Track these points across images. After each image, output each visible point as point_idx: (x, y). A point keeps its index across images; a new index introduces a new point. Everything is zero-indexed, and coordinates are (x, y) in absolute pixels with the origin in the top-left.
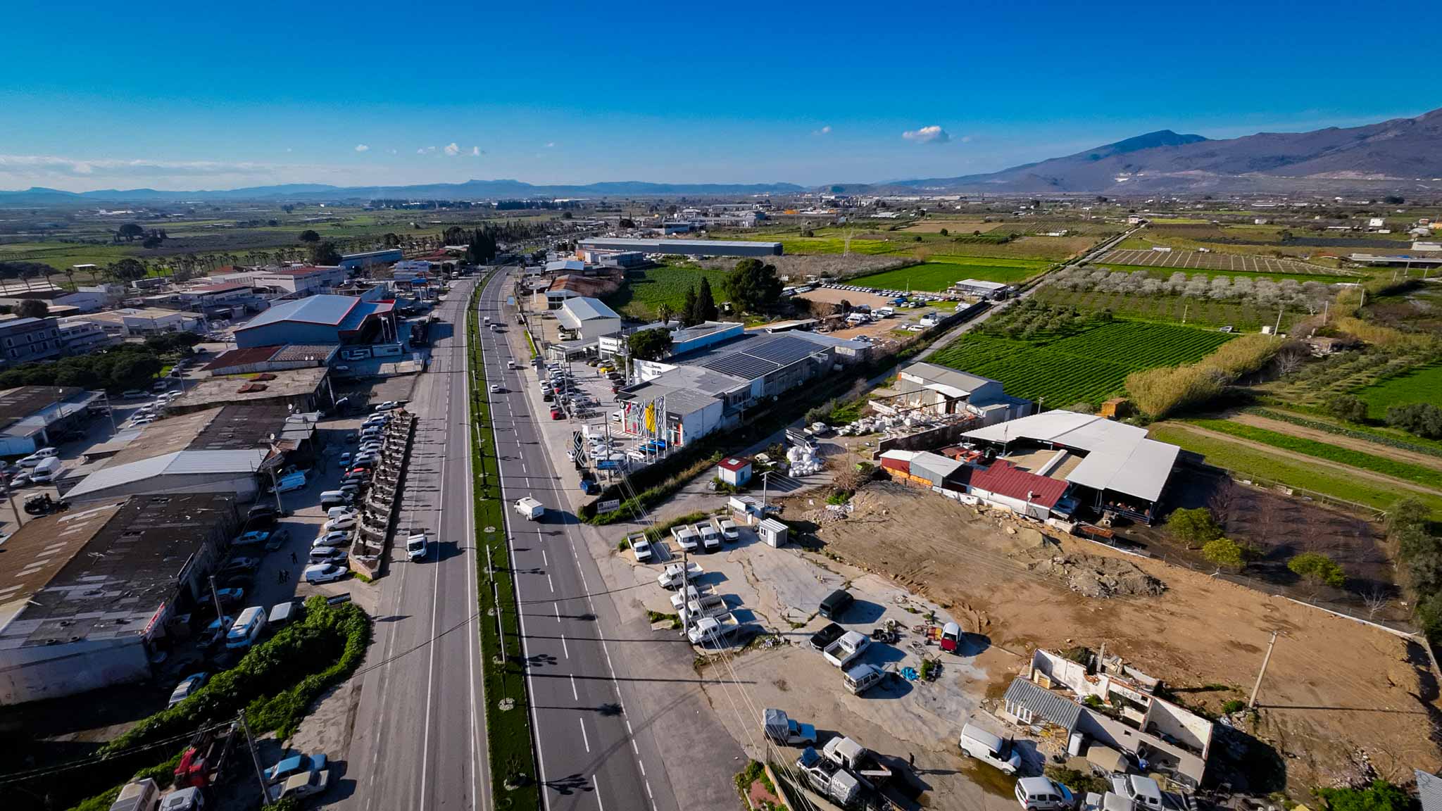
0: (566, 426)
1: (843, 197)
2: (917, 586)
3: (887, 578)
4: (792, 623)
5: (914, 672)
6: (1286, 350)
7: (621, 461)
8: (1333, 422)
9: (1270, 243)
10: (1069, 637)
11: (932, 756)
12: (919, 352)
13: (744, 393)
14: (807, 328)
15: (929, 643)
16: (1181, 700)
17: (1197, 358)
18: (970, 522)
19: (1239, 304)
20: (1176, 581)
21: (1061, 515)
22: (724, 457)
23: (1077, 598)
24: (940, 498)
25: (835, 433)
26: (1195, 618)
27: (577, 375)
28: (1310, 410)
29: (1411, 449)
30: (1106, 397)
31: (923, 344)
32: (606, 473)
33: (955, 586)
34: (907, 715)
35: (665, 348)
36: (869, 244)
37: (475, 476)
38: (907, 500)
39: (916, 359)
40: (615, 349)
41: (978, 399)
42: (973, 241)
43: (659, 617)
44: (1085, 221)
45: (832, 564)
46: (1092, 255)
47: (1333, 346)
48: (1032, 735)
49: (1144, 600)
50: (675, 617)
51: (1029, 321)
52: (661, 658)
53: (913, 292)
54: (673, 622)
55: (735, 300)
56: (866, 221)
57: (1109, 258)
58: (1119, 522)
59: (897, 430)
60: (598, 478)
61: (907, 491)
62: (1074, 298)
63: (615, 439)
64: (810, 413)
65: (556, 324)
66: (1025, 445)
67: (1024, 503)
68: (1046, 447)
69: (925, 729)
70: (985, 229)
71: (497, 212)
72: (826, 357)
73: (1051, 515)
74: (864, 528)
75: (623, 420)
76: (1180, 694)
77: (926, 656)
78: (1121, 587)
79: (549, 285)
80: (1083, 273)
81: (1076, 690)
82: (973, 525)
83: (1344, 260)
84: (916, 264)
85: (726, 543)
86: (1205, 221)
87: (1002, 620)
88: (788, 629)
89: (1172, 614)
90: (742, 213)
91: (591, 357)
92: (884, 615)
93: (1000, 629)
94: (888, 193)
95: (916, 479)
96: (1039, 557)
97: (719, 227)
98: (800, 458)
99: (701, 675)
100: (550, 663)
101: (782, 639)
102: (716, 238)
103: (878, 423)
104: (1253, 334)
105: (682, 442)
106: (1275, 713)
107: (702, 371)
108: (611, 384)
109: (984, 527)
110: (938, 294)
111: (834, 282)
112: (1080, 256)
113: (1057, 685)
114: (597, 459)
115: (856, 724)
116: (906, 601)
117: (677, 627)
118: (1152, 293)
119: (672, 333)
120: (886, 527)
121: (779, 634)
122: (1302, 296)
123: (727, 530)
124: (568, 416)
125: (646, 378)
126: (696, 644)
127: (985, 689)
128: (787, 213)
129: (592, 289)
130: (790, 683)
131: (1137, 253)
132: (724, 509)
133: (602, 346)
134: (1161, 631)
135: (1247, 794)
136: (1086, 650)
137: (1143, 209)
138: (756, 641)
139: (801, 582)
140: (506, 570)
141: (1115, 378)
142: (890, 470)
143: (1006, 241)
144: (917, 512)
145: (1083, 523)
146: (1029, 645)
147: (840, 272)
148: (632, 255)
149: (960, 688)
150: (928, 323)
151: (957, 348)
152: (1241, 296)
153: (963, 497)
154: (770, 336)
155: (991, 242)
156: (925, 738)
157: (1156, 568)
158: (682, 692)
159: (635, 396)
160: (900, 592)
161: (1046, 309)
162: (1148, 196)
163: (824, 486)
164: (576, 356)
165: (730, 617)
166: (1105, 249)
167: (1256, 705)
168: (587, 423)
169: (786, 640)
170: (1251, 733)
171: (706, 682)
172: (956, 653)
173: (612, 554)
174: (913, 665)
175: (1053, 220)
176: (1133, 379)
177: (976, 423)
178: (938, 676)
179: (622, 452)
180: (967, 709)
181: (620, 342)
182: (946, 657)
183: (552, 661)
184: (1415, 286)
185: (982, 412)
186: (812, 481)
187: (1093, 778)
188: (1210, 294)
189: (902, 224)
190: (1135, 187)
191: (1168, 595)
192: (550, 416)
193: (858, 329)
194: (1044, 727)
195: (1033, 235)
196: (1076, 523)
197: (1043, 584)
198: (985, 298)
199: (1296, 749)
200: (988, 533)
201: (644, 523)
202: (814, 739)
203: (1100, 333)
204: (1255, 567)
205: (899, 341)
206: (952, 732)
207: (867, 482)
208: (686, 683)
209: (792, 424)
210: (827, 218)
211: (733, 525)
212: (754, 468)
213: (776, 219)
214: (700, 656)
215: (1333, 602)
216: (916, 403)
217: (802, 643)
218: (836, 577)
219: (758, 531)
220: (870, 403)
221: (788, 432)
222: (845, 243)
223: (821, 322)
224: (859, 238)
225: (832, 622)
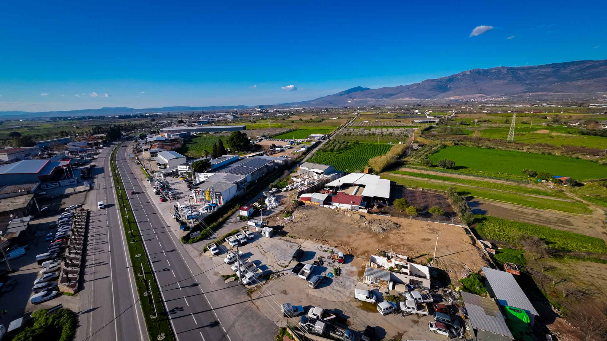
0: (169, 204)
1: (264, 110)
2: (324, 242)
3: (313, 241)
4: (283, 266)
5: (332, 274)
6: (408, 148)
7: (197, 215)
9: (394, 118)
11: (346, 305)
12: (303, 159)
13: (244, 180)
14: (262, 155)
15: (334, 262)
16: (416, 262)
18: (335, 215)
19: (391, 136)
21: (363, 207)
22: (241, 206)
24: (324, 209)
25: (281, 191)
26: (411, 234)
27: (170, 182)
29: (445, 172)
30: (364, 167)
31: (303, 156)
32: (191, 221)
33: (337, 239)
36: (276, 125)
38: (313, 211)
39: (302, 162)
40: (186, 170)
41: (327, 172)
42: (311, 122)
43: (228, 277)
45: (292, 240)
46: (347, 124)
47: (418, 145)
48: (376, 286)
50: (235, 275)
51: (335, 146)
52: (232, 294)
53: (296, 139)
54: (234, 278)
55: (232, 147)
56: (274, 117)
57: (353, 125)
58: (380, 207)
59: (303, 187)
60: (188, 223)
61: (312, 208)
62: (346, 138)
63: (193, 206)
64: (271, 185)
65: (156, 163)
66: (346, 186)
67: (350, 205)
68: (352, 185)
70: (314, 118)
71: (119, 120)
72: (272, 164)
73: (360, 208)
74: (301, 224)
76: (414, 260)
77: (335, 267)
80: (346, 130)
81: (385, 266)
82: (337, 216)
84: (294, 130)
85: (249, 240)
88: (282, 269)
89: (404, 234)
90: (227, 116)
91: (175, 174)
92: (316, 255)
94: (278, 107)
95: (313, 203)
96: (360, 223)
97: (219, 122)
98: (270, 202)
99: (251, 297)
100: (180, 310)
101: (281, 274)
102: (219, 125)
103: (295, 185)
104: (397, 144)
105: (222, 203)
106: (441, 259)
107: (226, 174)
108: (186, 184)
109: (341, 216)
110: (304, 139)
111: (267, 138)
112: (344, 125)
113: (379, 266)
114: (186, 215)
115: (317, 300)
116: (322, 248)
117: (237, 279)
118: (368, 134)
119: (210, 161)
120: (308, 222)
121: (279, 272)
123: (249, 235)
124: (169, 199)
125: (202, 180)
126: (246, 285)
127: (357, 274)
128: (245, 115)
129: (170, 147)
130: (288, 291)
132: (246, 226)
133: (179, 169)
134: (403, 240)
135: (442, 288)
136: (384, 251)
138: (271, 277)
139: (282, 249)
142: (304, 201)
143: (320, 121)
144: (317, 215)
145: (370, 209)
147: (269, 134)
148: (185, 133)
150: (303, 149)
151: (314, 157)
153: (331, 207)
154: (248, 159)
155: (316, 122)
157: (395, 219)
158: (245, 307)
159: (199, 187)
160: (319, 245)
161: (339, 142)
163: (281, 211)
164: (168, 175)
165: (258, 270)
166: (350, 122)
167: (436, 258)
168: (178, 201)
169: (282, 274)
170: (437, 267)
171: (254, 300)
173: (201, 254)
175: (333, 114)
176: (371, 161)
177: (328, 181)
178: (340, 273)
179: (197, 211)
180: (353, 283)
181: (188, 167)
182: (341, 266)
185: (329, 177)
186: (277, 210)
187: (399, 296)
189: (286, 117)
191: (401, 228)
192: (160, 201)
193: (280, 153)
194: (379, 282)
195: (328, 119)
196: (368, 209)
197: (364, 232)
198: (319, 140)
199: (450, 269)
200: (342, 218)
201: (213, 238)
202: (303, 311)
204: (420, 214)
205: (295, 156)
206: (351, 293)
207: (297, 207)
208: (245, 302)
209: (265, 189)
210: (260, 117)
211: (251, 232)
212: (254, 209)
213: (241, 117)
214: (249, 289)
215: (442, 220)
216: (306, 177)
217: (289, 274)
218: (295, 244)
219: (261, 232)
220: (292, 178)
221: (264, 193)
222: (268, 124)
223: (266, 152)
224: (273, 123)
225: (298, 262)
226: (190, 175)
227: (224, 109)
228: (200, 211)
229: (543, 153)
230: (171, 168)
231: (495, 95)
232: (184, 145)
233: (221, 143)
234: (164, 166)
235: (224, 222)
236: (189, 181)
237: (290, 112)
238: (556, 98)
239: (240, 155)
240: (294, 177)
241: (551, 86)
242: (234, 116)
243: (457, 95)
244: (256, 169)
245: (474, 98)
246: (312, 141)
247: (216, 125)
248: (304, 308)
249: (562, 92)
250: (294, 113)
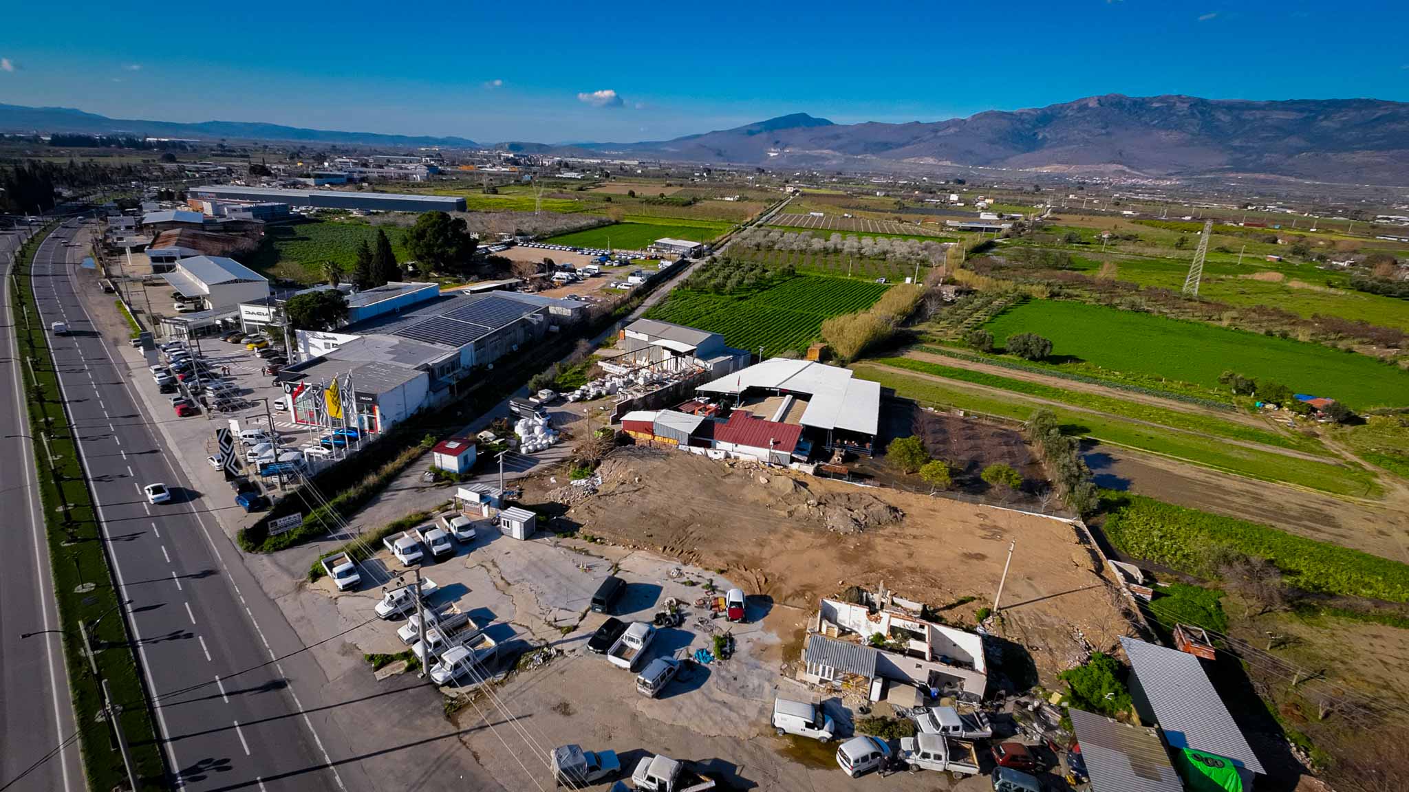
0: (204, 423)
1: (524, 156)
2: (689, 556)
3: (656, 552)
4: (560, 628)
5: (708, 653)
6: (928, 296)
7: (296, 462)
8: (972, 353)
9: (892, 212)
10: (840, 579)
11: (748, 746)
12: (633, 309)
13: (452, 363)
14: (512, 288)
15: (715, 616)
16: (946, 620)
17: (868, 306)
18: (724, 477)
19: (884, 260)
20: (909, 505)
21: (801, 458)
22: (438, 441)
23: (836, 538)
24: (689, 457)
25: (565, 400)
26: (932, 537)
27: (211, 355)
28: (955, 345)
29: (1025, 370)
30: (807, 343)
31: (636, 301)
32: (275, 479)
33: (725, 548)
34: (712, 705)
35: (338, 315)
36: (559, 203)
37: (49, 512)
38: (657, 463)
39: (632, 317)
40: (267, 319)
41: (704, 352)
42: (661, 204)
43: (386, 660)
44: (751, 188)
45: (592, 547)
46: (764, 218)
47: (956, 291)
48: (835, 691)
49: (890, 528)
50: (408, 655)
51: (728, 277)
52: (396, 717)
53: (615, 250)
54: (405, 663)
55: (419, 258)
56: (552, 181)
57: (778, 222)
58: (849, 458)
59: (631, 390)
60: (263, 487)
61: (655, 454)
62: (760, 256)
63: (281, 433)
64: (534, 379)
65: (168, 292)
66: (756, 394)
67: (767, 451)
68: (773, 393)
69: (733, 716)
70: (669, 192)
71: (51, 148)
72: (541, 317)
73: (793, 460)
74: (620, 501)
75: (291, 408)
76: (942, 613)
77: (716, 632)
78: (870, 520)
79: (150, 242)
80: (762, 233)
81: (861, 632)
82: (727, 480)
83: (943, 225)
84: (610, 224)
85: (459, 546)
86: (841, 192)
87: (777, 575)
88: (558, 636)
89: (914, 537)
90: (411, 166)
91: (232, 331)
92: (662, 595)
93: (778, 585)
94: (567, 154)
95: (661, 439)
96: (794, 503)
97: (384, 181)
98: (530, 432)
99: (456, 724)
100: (219, 770)
101: (553, 651)
102: (382, 192)
103: (608, 385)
104: (900, 285)
105: (379, 429)
106: (1012, 611)
107: (395, 340)
108: (266, 363)
109: (737, 480)
110: (639, 252)
111: (531, 240)
112: (755, 218)
113: (844, 632)
114: (258, 463)
115: (661, 733)
116: (681, 574)
117: (413, 667)
118: (820, 251)
119: (346, 298)
120: (642, 496)
121: (548, 645)
122: (926, 253)
123: (460, 529)
124: (204, 409)
125: (316, 353)
126: (443, 685)
127: (781, 653)
128: (464, 168)
129: (220, 246)
130: (574, 704)
131: (799, 218)
132: (450, 503)
133: (245, 316)
134: (911, 555)
135: (1016, 695)
136: (858, 588)
137: (794, 180)
138: (522, 661)
139: (561, 575)
140: (121, 644)
141: (811, 326)
142: (632, 434)
143: (689, 204)
144: (670, 475)
145: (821, 463)
146: (808, 595)
147: (535, 230)
148: (272, 207)
149: (757, 658)
150: (636, 280)
151: (668, 304)
152: (885, 253)
153: (710, 453)
154: (468, 299)
155: (677, 204)
156: (736, 728)
157: (891, 495)
158: (436, 756)
159: (305, 376)
160: (673, 566)
161: (739, 266)
162: (796, 170)
163: (564, 460)
164: (208, 331)
165: (483, 638)
166: (773, 213)
167: (999, 609)
168: (234, 417)
169: (558, 651)
170: (1002, 636)
171: (466, 732)
172: (744, 621)
173: (300, 587)
174: (705, 646)
175: (726, 187)
176: (828, 325)
177: (706, 377)
178: (732, 651)
179: (294, 449)
180: (769, 680)
181: (273, 310)
182: (735, 628)
183: (222, 765)
184: (990, 245)
185: (709, 365)
186: (550, 456)
187: (897, 720)
188: (863, 251)
189: (590, 185)
190: (783, 162)
191: (907, 520)
192: (174, 413)
193: (565, 288)
194: (843, 679)
195: (711, 199)
196: (816, 464)
197: (804, 529)
198: (683, 256)
199: (1037, 642)
200: (742, 486)
201: (342, 538)
202: (617, 767)
203: (788, 287)
204: (957, 482)
205: (612, 299)
206: (761, 712)
207: (611, 449)
208: (439, 741)
209: (515, 394)
210: (510, 176)
211: (467, 522)
212: (478, 449)
213: (453, 173)
214: (452, 699)
215: (1015, 502)
216: (643, 362)
217: (578, 649)
218: (602, 562)
219: (498, 523)
220: (600, 363)
221: (512, 403)
222: (535, 201)
223: (524, 282)
224: (548, 196)
225: (609, 617)
226: (279, 338)
227: (400, 145)
228: (306, 451)
229: (1269, 334)
230: (218, 311)
231: (1154, 172)
232: (265, 244)
233: (384, 243)
234: (197, 304)
235: (385, 485)
236: (276, 353)
237: (602, 170)
238: (1298, 193)
239: (442, 285)
240: (605, 359)
241: (1290, 161)
242: (430, 167)
243: (1058, 163)
244: (491, 330)
245: (1102, 174)
246: (662, 258)
247: (374, 191)
248: (622, 757)
249: (1316, 178)
250: (614, 173)
